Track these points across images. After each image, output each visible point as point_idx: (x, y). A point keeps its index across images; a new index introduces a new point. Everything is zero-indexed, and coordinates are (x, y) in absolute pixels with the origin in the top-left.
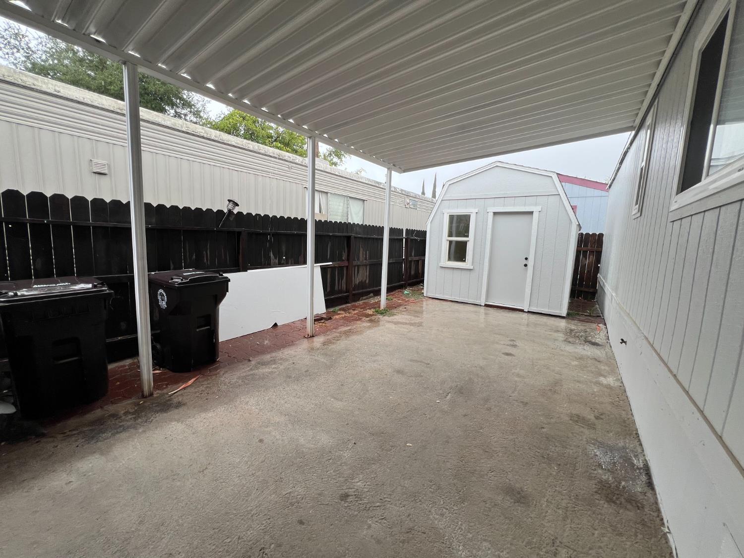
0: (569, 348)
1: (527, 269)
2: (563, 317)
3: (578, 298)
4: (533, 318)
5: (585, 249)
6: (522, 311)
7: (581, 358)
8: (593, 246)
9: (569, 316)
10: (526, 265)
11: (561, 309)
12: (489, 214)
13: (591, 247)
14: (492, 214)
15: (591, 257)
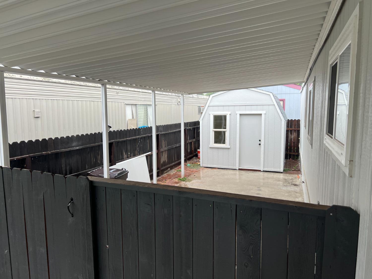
0: (284, 188)
1: (261, 146)
2: (282, 173)
3: (289, 159)
4: (266, 174)
5: (291, 129)
6: (260, 171)
7: (289, 192)
8: (295, 127)
9: (285, 171)
10: (260, 144)
11: (280, 168)
12: (237, 115)
13: (294, 128)
14: (239, 115)
15: (295, 133)
